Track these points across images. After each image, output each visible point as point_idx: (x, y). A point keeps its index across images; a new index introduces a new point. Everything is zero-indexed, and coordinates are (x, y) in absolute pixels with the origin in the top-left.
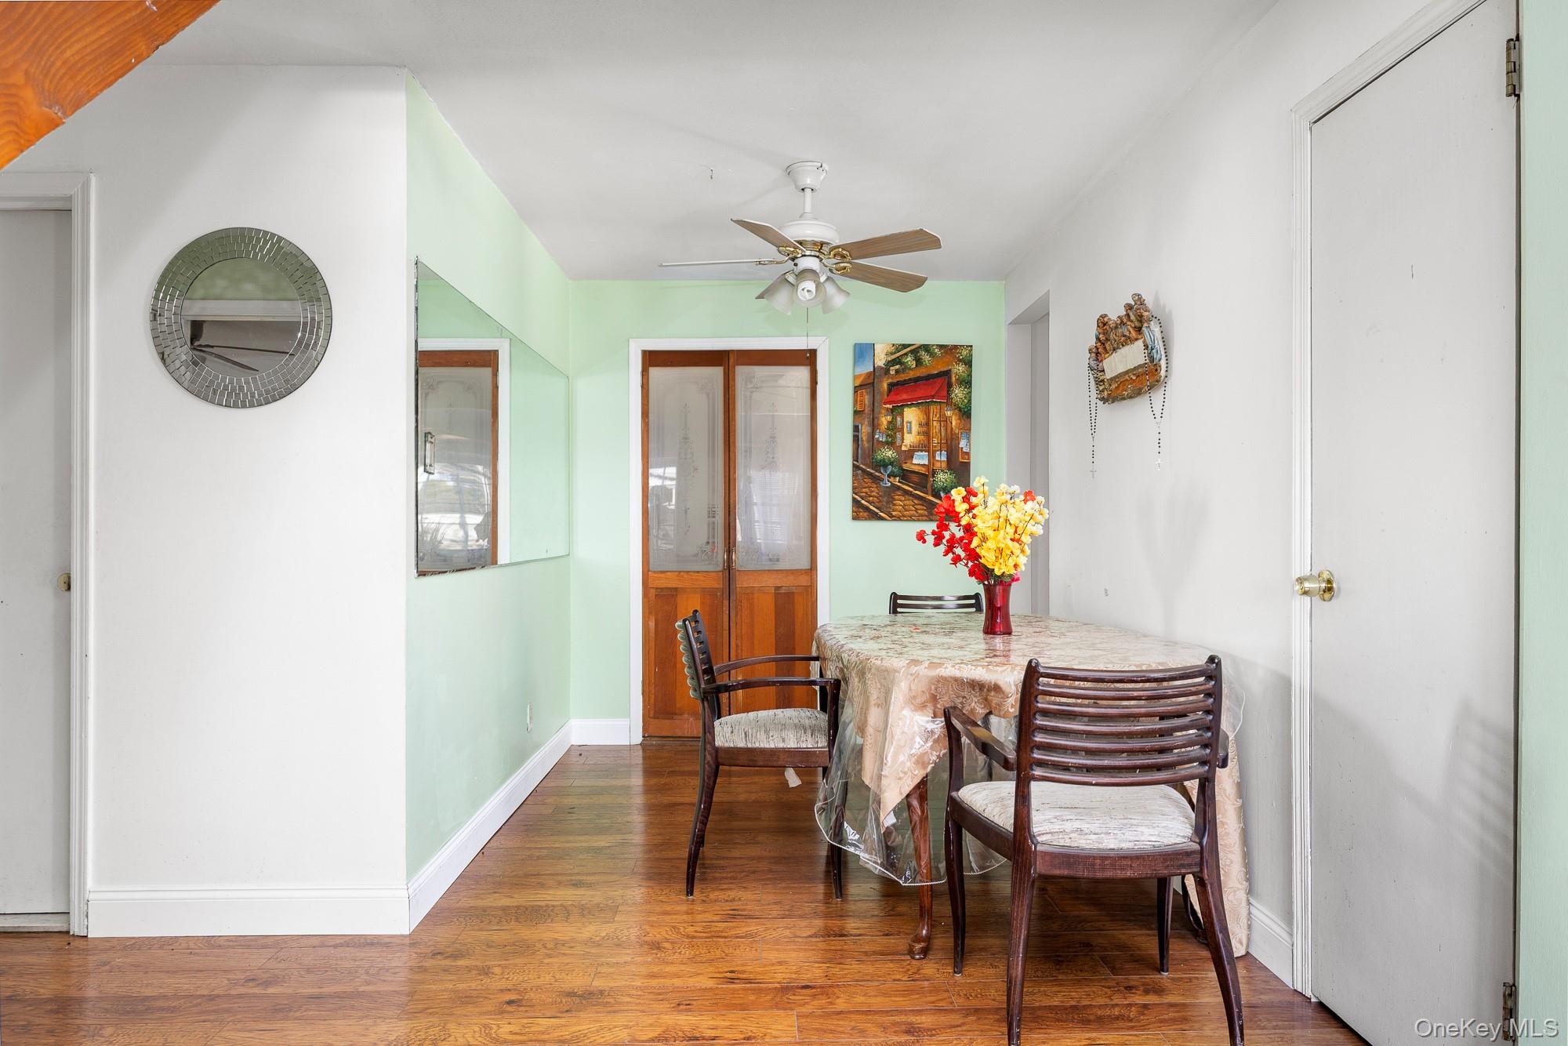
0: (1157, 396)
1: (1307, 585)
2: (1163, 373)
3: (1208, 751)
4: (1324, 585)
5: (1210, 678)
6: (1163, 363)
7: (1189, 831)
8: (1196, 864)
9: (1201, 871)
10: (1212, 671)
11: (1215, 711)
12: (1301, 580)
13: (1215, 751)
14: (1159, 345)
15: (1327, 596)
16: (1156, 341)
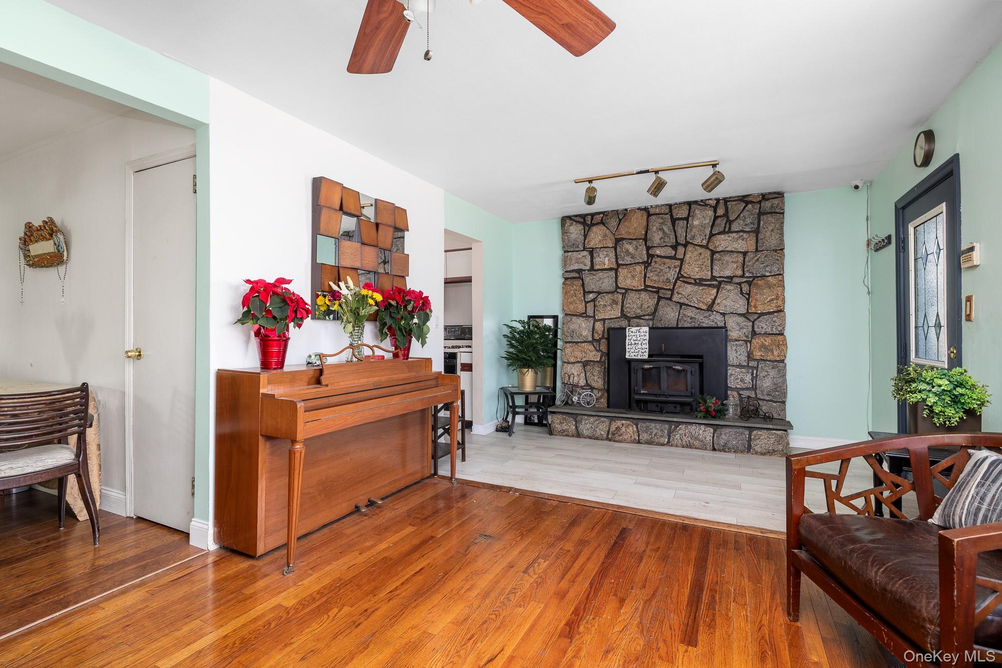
0: (62, 269)
1: (130, 354)
2: (65, 258)
3: (82, 421)
4: (137, 354)
5: (82, 391)
6: (65, 253)
7: (73, 457)
8: (76, 469)
9: (79, 471)
10: (84, 388)
11: (86, 405)
12: (127, 352)
13: (86, 422)
14: (63, 245)
15: (139, 357)
16: (61, 243)
